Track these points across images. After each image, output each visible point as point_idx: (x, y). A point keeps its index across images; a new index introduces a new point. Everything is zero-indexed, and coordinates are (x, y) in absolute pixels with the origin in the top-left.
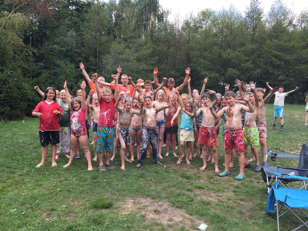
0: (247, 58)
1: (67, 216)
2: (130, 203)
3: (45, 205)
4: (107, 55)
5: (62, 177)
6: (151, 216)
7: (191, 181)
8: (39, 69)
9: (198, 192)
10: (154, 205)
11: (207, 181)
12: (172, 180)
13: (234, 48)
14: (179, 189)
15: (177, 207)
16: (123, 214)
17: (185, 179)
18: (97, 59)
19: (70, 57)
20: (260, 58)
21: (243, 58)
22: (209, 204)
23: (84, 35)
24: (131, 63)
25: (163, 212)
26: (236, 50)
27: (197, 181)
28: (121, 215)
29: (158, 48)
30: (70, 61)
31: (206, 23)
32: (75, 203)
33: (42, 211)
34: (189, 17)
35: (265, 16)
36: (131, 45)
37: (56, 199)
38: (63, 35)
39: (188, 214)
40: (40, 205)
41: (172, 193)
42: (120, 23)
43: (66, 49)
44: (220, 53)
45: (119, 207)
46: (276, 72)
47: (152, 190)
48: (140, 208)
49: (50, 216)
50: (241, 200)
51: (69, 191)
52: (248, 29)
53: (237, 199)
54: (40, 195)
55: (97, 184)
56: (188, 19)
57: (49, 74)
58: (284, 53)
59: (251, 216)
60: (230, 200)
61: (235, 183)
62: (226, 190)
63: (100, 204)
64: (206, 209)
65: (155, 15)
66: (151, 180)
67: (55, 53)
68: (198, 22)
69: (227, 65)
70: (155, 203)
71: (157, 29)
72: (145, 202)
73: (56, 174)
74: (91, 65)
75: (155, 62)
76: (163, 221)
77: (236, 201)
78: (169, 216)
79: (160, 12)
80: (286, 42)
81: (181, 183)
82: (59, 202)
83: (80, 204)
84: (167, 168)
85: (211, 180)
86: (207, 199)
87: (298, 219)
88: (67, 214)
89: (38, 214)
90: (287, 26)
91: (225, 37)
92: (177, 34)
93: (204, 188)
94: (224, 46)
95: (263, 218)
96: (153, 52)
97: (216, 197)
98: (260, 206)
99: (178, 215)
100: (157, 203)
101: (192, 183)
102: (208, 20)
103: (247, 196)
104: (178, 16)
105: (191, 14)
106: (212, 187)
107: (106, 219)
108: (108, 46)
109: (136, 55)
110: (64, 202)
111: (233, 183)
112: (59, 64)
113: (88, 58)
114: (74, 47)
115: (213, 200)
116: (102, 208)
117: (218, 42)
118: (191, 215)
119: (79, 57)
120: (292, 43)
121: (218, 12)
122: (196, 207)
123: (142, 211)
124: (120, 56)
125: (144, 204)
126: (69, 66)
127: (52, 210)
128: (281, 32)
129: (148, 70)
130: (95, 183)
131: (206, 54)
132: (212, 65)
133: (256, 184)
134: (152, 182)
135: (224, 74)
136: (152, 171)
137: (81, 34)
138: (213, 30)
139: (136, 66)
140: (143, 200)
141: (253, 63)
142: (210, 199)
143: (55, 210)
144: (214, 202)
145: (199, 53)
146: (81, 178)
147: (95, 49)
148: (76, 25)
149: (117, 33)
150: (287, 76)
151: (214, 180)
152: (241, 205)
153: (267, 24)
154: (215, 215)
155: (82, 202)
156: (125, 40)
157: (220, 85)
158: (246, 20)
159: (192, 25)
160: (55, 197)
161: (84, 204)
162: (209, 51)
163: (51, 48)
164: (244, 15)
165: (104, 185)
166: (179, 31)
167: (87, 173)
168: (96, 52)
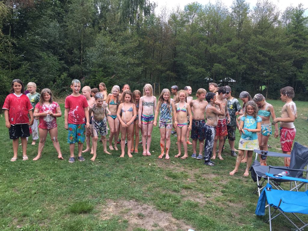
0: (233, 53)
1: (41, 223)
2: (112, 207)
3: (17, 210)
4: (92, 48)
5: (39, 177)
6: (134, 221)
7: (177, 181)
8: (19, 61)
9: (185, 192)
10: (138, 208)
11: (194, 180)
12: (158, 180)
13: (220, 43)
14: (164, 189)
15: (163, 210)
16: (104, 220)
17: (171, 179)
18: (82, 52)
19: (53, 48)
20: (245, 54)
21: (229, 53)
22: (196, 206)
23: (67, 26)
24: (117, 56)
25: (147, 215)
26: (222, 46)
27: (184, 181)
28: (101, 221)
29: (144, 41)
30: (52, 53)
31: (193, 17)
32: (51, 207)
33: (13, 217)
34: (176, 11)
35: (251, 11)
36: (116, 38)
37: (29, 203)
38: (45, 26)
39: (175, 218)
40: (11, 209)
41: (157, 194)
42: (105, 14)
43: (48, 41)
44: (207, 48)
45: (99, 212)
46: (260, 68)
47: (136, 191)
48: (122, 212)
49: (21, 222)
50: (230, 201)
51: (45, 194)
52: (234, 24)
53: (226, 200)
54: (12, 198)
55: (76, 185)
56: (175, 13)
57: (29, 66)
58: (269, 49)
59: (241, 219)
60: (218, 201)
61: (223, 183)
62: (214, 190)
63: (79, 208)
64: (193, 212)
65: (141, 8)
66: (135, 180)
67: (37, 44)
68: (184, 16)
69: (213, 60)
70: (139, 206)
71: (143, 22)
72: (128, 205)
73: (32, 174)
74: (75, 57)
75: (141, 56)
76: (147, 227)
77: (225, 202)
78: (154, 221)
79: (146, 5)
80: (271, 38)
81: (167, 182)
82: (32, 206)
83: (57, 208)
84: (153, 167)
85: (199, 180)
86: (194, 200)
87: (290, 222)
88: (40, 220)
89: (8, 221)
90: (272, 22)
91: (212, 32)
92: (163, 27)
93: (191, 189)
94: (210, 41)
95: (253, 221)
96: (139, 46)
97: (204, 198)
98: (250, 208)
99: (164, 219)
100: (141, 206)
101: (179, 183)
102: (195, 14)
103: (236, 197)
104: (165, 9)
105: (178, 8)
106: (200, 187)
107: (84, 226)
108: (92, 38)
109: (122, 48)
110: (39, 206)
111: (222, 182)
112: (41, 56)
113: (71, 50)
114: (57, 39)
115: (201, 201)
116: (81, 213)
117: (205, 37)
118: (177, 219)
119: (62, 49)
120: (277, 39)
121: (205, 7)
122: (183, 210)
123: (125, 215)
124: (106, 49)
125: (127, 208)
126: (52, 58)
127: (25, 216)
128: (266, 28)
129: (134, 64)
130: (74, 184)
131: (193, 48)
132: (199, 59)
133: (245, 184)
134: (136, 182)
135: (210, 70)
136: (136, 170)
137: (64, 25)
138: (199, 25)
139: (122, 59)
140: (126, 203)
141: (238, 58)
142: (198, 200)
143: (28, 216)
144: (202, 204)
145: (185, 47)
146: (59, 178)
147: (80, 41)
148: (59, 16)
149: (102, 25)
150: (271, 72)
151: (201, 179)
152: (230, 207)
153: (253, 19)
154: (204, 218)
155: (58, 206)
156: (111, 32)
157: (206, 80)
158: (232, 15)
159: (178, 19)
160: (29, 200)
161: (61, 208)
162: (195, 45)
163: (33, 39)
164: (230, 11)
165: (84, 186)
166: (165, 24)
167: (66, 173)
168: (80, 44)
